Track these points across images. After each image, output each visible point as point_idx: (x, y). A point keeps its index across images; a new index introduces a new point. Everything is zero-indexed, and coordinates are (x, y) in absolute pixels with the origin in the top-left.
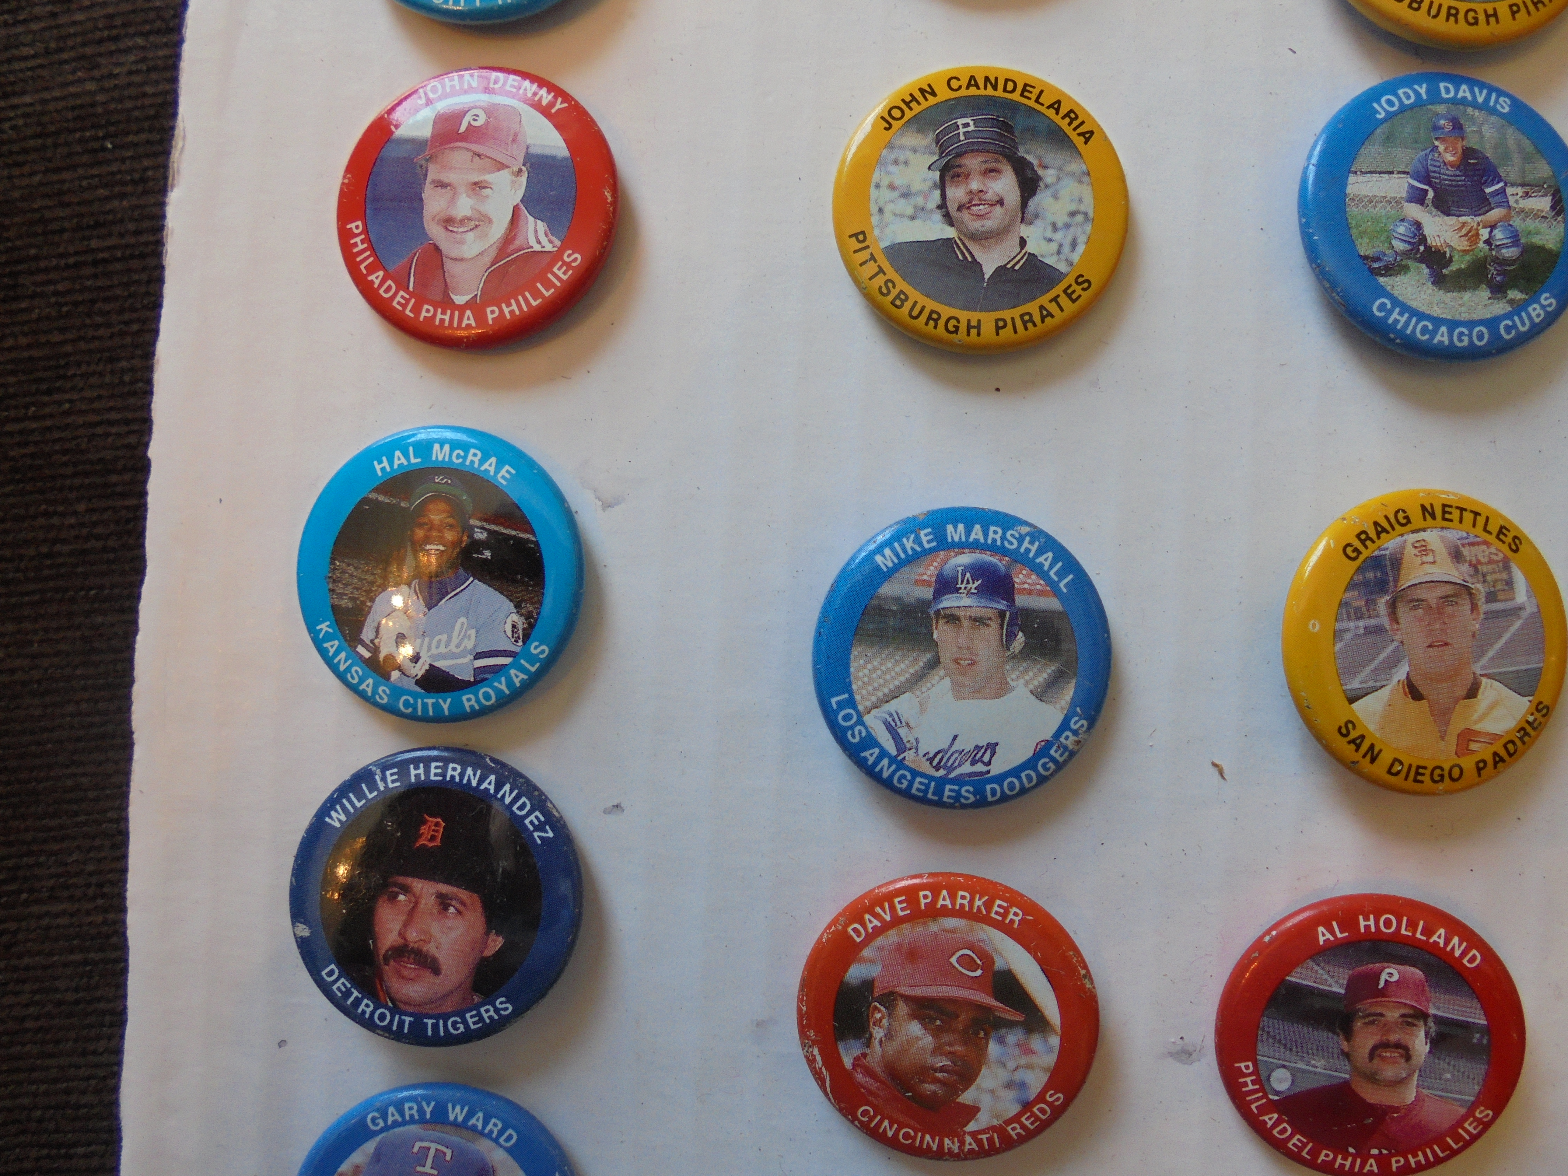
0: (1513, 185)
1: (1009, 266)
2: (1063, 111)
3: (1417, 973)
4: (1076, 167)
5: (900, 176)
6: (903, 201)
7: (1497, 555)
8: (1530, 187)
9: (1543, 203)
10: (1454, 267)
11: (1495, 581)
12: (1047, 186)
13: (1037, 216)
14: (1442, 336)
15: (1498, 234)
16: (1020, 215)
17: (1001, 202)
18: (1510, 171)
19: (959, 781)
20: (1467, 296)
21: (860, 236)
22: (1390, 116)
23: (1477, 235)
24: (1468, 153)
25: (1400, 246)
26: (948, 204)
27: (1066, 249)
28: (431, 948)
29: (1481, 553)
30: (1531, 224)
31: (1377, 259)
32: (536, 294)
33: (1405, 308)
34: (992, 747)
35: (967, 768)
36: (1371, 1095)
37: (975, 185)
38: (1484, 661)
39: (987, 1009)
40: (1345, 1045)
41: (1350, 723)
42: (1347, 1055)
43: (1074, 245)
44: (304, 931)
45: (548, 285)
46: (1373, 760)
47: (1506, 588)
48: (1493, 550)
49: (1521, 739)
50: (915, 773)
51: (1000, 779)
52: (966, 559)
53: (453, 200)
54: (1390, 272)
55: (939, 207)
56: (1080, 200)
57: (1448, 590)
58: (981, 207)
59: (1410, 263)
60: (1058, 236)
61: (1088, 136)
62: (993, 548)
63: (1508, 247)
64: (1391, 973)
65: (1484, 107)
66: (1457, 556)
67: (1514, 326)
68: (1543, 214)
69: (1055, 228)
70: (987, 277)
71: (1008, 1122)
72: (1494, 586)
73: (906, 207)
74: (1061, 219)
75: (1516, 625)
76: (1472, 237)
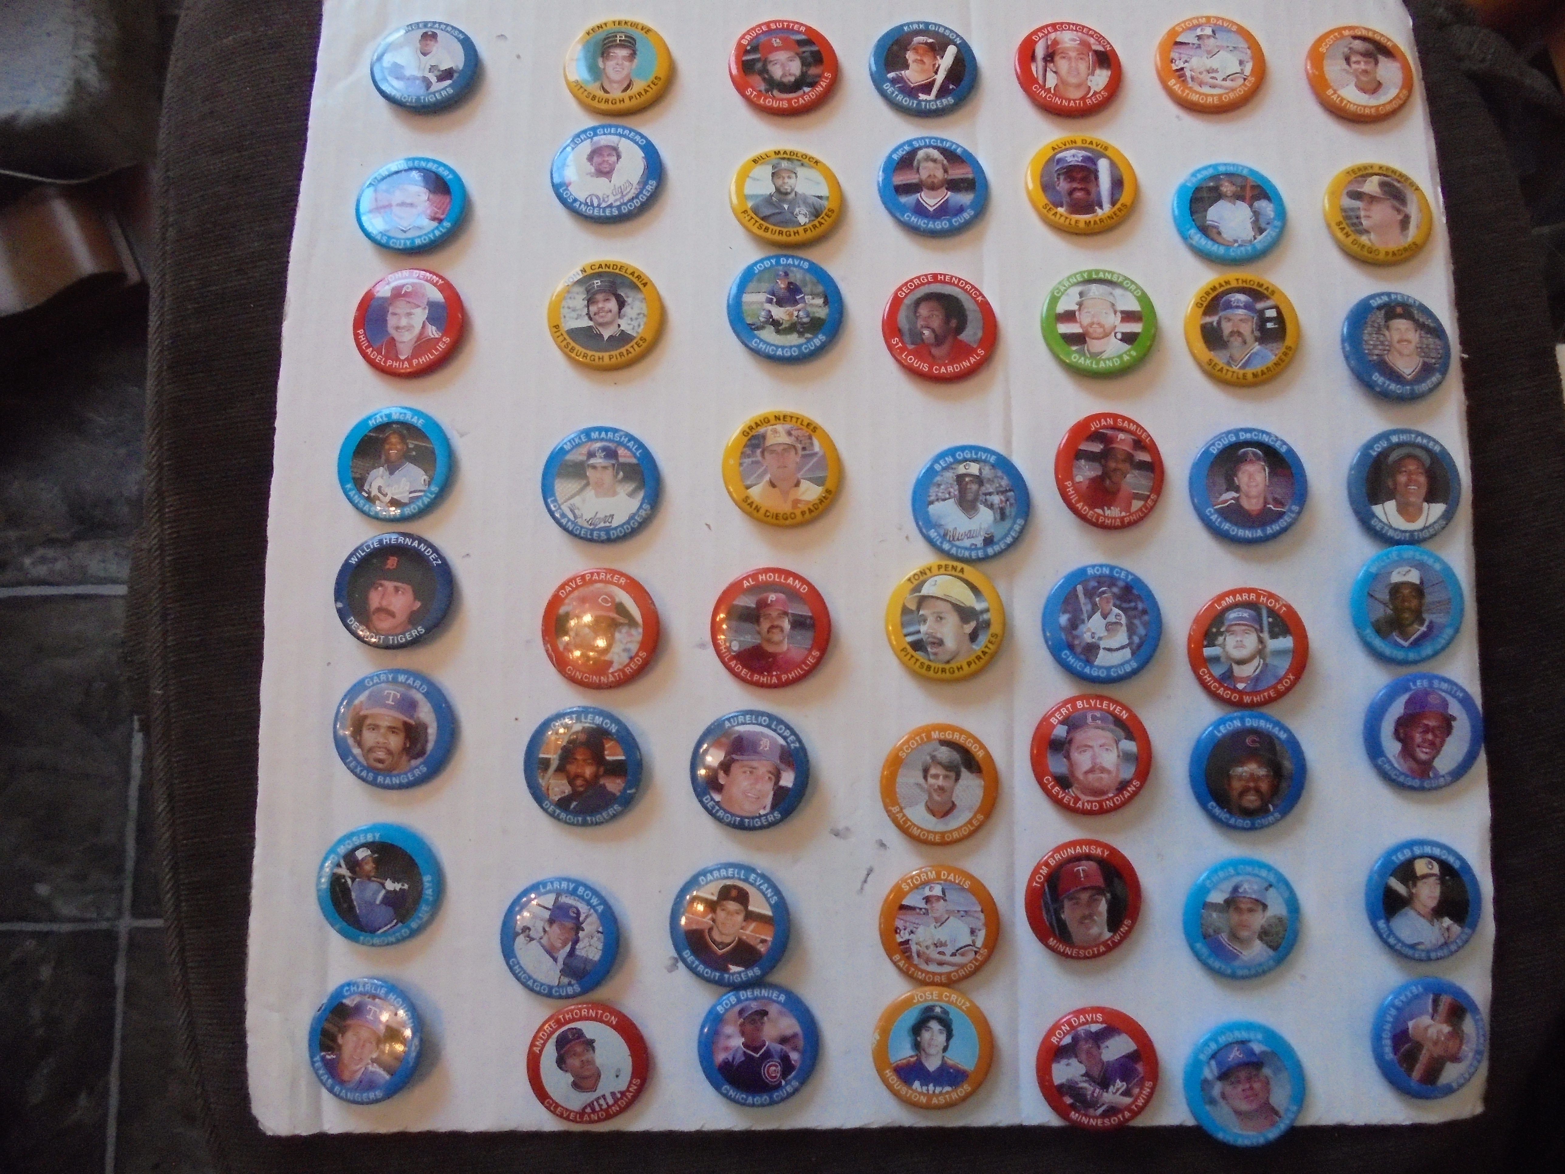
1: (614, 335)
2: (636, 275)
3: (782, 596)
4: (640, 296)
5: (571, 303)
6: (573, 312)
8: (814, 295)
9: (820, 301)
10: (783, 326)
14: (779, 352)
15: (801, 313)
16: (618, 315)
17: (610, 311)
18: (807, 289)
19: (600, 529)
20: (789, 337)
21: (557, 326)
22: (760, 271)
23: (792, 314)
24: (790, 283)
25: (762, 319)
26: (590, 313)
27: (636, 328)
28: (392, 608)
29: (799, 433)
30: (815, 310)
32: (432, 354)
33: (765, 342)
34: (612, 516)
35: (602, 525)
36: (770, 649)
37: (600, 305)
38: (802, 473)
39: (613, 619)
40: (757, 628)
41: (747, 497)
42: (759, 633)
43: (639, 326)
44: (340, 605)
45: (437, 350)
46: (758, 511)
47: (811, 445)
50: (582, 527)
51: (616, 528)
52: (599, 445)
53: (399, 319)
55: (587, 314)
56: (642, 309)
57: (786, 446)
58: (603, 313)
59: (766, 325)
60: (633, 323)
61: (645, 284)
62: (610, 441)
63: (805, 318)
64: (772, 597)
65: (798, 266)
66: (789, 434)
67: (809, 348)
68: (820, 305)
69: (631, 319)
70: (605, 339)
71: (625, 666)
73: (574, 315)
74: (634, 316)
75: (815, 459)
76: (791, 315)
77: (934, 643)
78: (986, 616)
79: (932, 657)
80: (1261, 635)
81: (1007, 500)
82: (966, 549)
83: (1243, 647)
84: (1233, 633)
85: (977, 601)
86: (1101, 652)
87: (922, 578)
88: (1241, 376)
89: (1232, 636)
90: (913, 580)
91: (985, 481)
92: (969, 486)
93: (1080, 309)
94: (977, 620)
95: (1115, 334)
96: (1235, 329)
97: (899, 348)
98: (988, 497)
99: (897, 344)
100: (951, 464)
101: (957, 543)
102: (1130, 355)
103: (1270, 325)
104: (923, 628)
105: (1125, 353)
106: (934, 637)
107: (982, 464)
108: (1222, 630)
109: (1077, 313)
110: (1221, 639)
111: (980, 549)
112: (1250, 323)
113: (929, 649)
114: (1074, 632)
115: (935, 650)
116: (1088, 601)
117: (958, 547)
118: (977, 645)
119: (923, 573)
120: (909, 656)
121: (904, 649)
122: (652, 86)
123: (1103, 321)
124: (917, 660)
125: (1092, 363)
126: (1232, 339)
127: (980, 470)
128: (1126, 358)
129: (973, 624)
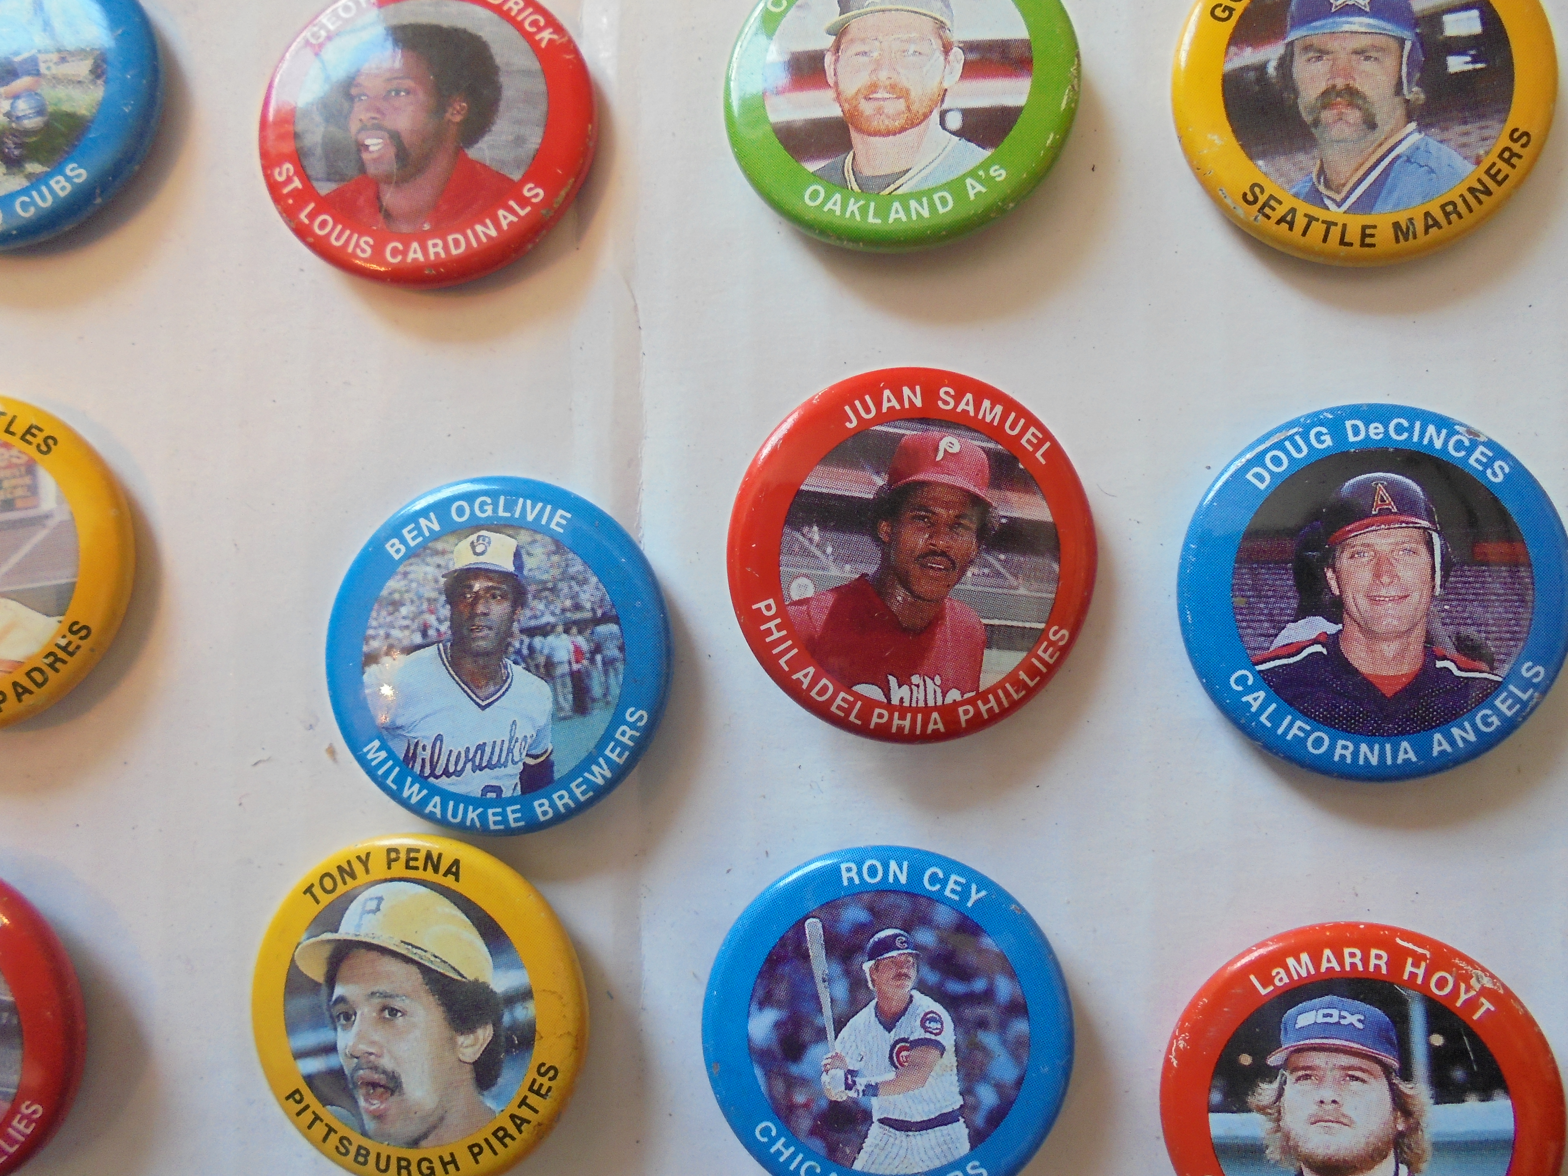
7: (18, 458)
9: (81, 68)
11: (15, 487)
15: (22, 105)
30: (61, 92)
47: (29, 494)
48: (14, 452)
49: (51, 665)
63: (30, 118)
67: (33, 203)
68: (78, 79)
72: (11, 493)
75: (41, 535)
77: (374, 1085)
78: (522, 1013)
79: (370, 1125)
80: (1405, 1087)
81: (597, 649)
82: (467, 800)
83: (1342, 1121)
84: (1307, 1074)
85: (496, 966)
86: (875, 1131)
87: (341, 889)
88: (1353, 234)
89: (1306, 1085)
90: (317, 890)
91: (532, 588)
92: (481, 608)
93: (837, 48)
94: (497, 1023)
95: (943, 115)
96: (1340, 83)
97: (291, 194)
98: (538, 641)
99: (289, 180)
100: (436, 537)
101: (444, 783)
102: (988, 181)
103: (1456, 64)
104: (345, 1039)
105: (973, 174)
106: (375, 1068)
107: (525, 537)
108: (1274, 1060)
109: (829, 59)
110: (1266, 1092)
111: (512, 801)
112: (1390, 62)
113: (362, 1103)
114: (795, 1069)
115: (376, 1105)
116: (837, 969)
117: (446, 796)
118: (495, 1098)
119: (346, 871)
120: (308, 1116)
121: (294, 1095)
123: (907, 79)
124: (331, 1130)
125: (864, 210)
126: (1327, 116)
127: (517, 555)
128: (974, 189)
129: (485, 1034)
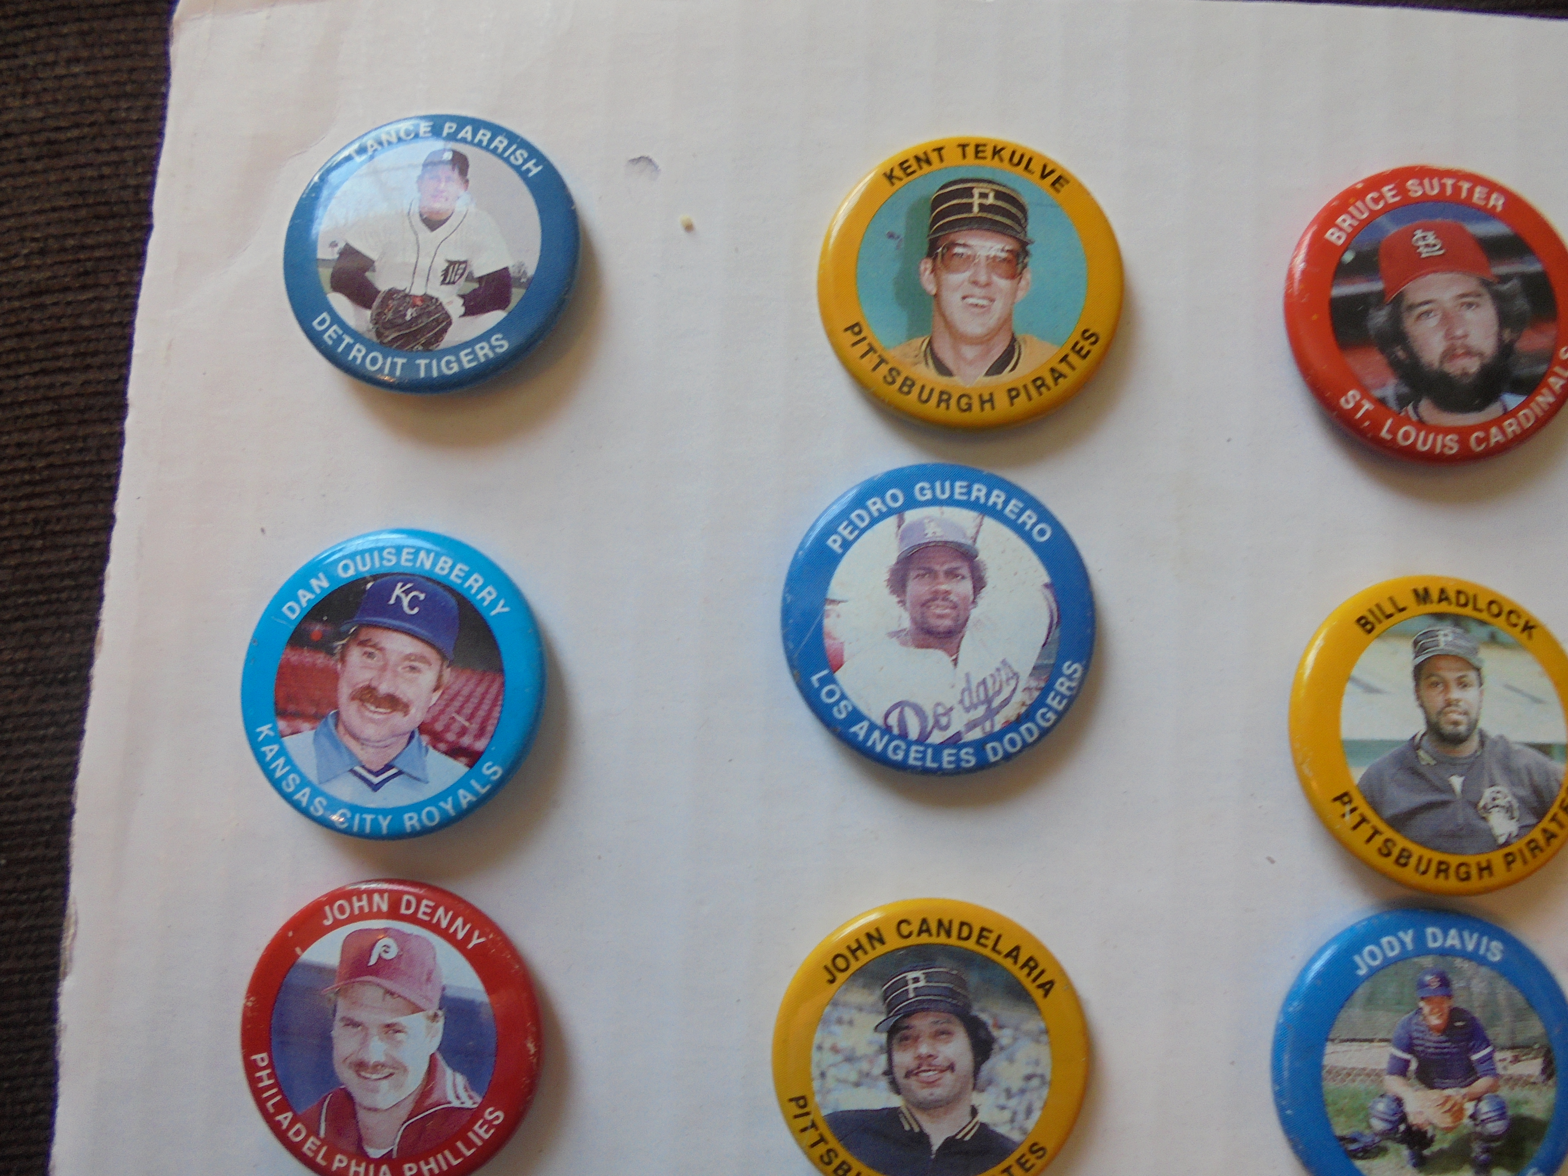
0: (1503, 1049)
1: (959, 1137)
2: (1022, 958)
4: (1034, 1024)
5: (845, 1038)
6: (846, 1067)
8: (1521, 1049)
9: (1532, 1067)
10: (1435, 1147)
12: (1002, 1048)
13: (990, 1082)
15: (1485, 1107)
16: (971, 1080)
17: (951, 1067)
18: (1498, 1033)
21: (801, 1101)
22: (1373, 972)
23: (1461, 1110)
24: (1455, 1014)
25: (1379, 1125)
26: (896, 1070)
27: (1021, 1116)
30: (1521, 1094)
31: (1354, 1140)
32: (457, 1154)
37: (924, 1049)
43: (1029, 1112)
45: (469, 1144)
53: (364, 1042)
54: (1367, 1155)
55: (886, 1073)
56: (1037, 1063)
58: (931, 1073)
59: (1389, 1144)
60: (1013, 1103)
61: (1047, 987)
63: (1494, 1121)
65: (1474, 957)
68: (1532, 1080)
69: (1009, 1094)
70: (935, 1148)
73: (850, 1073)
74: (1016, 1084)
76: (1457, 1112)
122: (1073, 358)
